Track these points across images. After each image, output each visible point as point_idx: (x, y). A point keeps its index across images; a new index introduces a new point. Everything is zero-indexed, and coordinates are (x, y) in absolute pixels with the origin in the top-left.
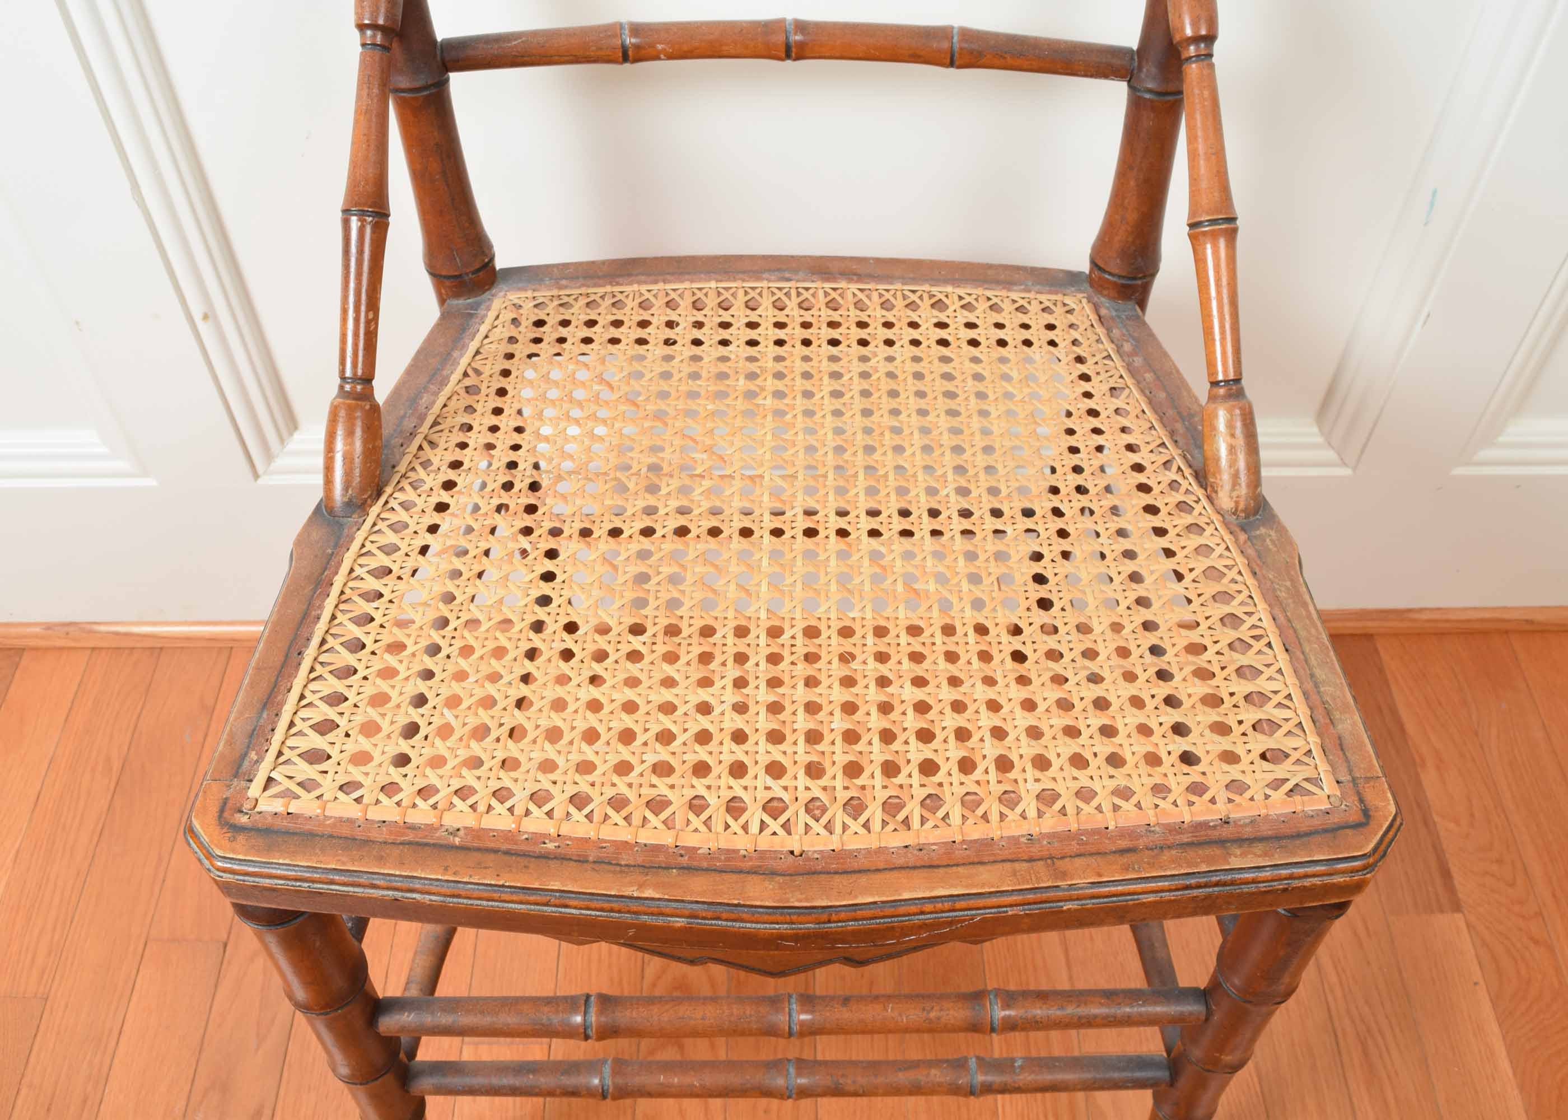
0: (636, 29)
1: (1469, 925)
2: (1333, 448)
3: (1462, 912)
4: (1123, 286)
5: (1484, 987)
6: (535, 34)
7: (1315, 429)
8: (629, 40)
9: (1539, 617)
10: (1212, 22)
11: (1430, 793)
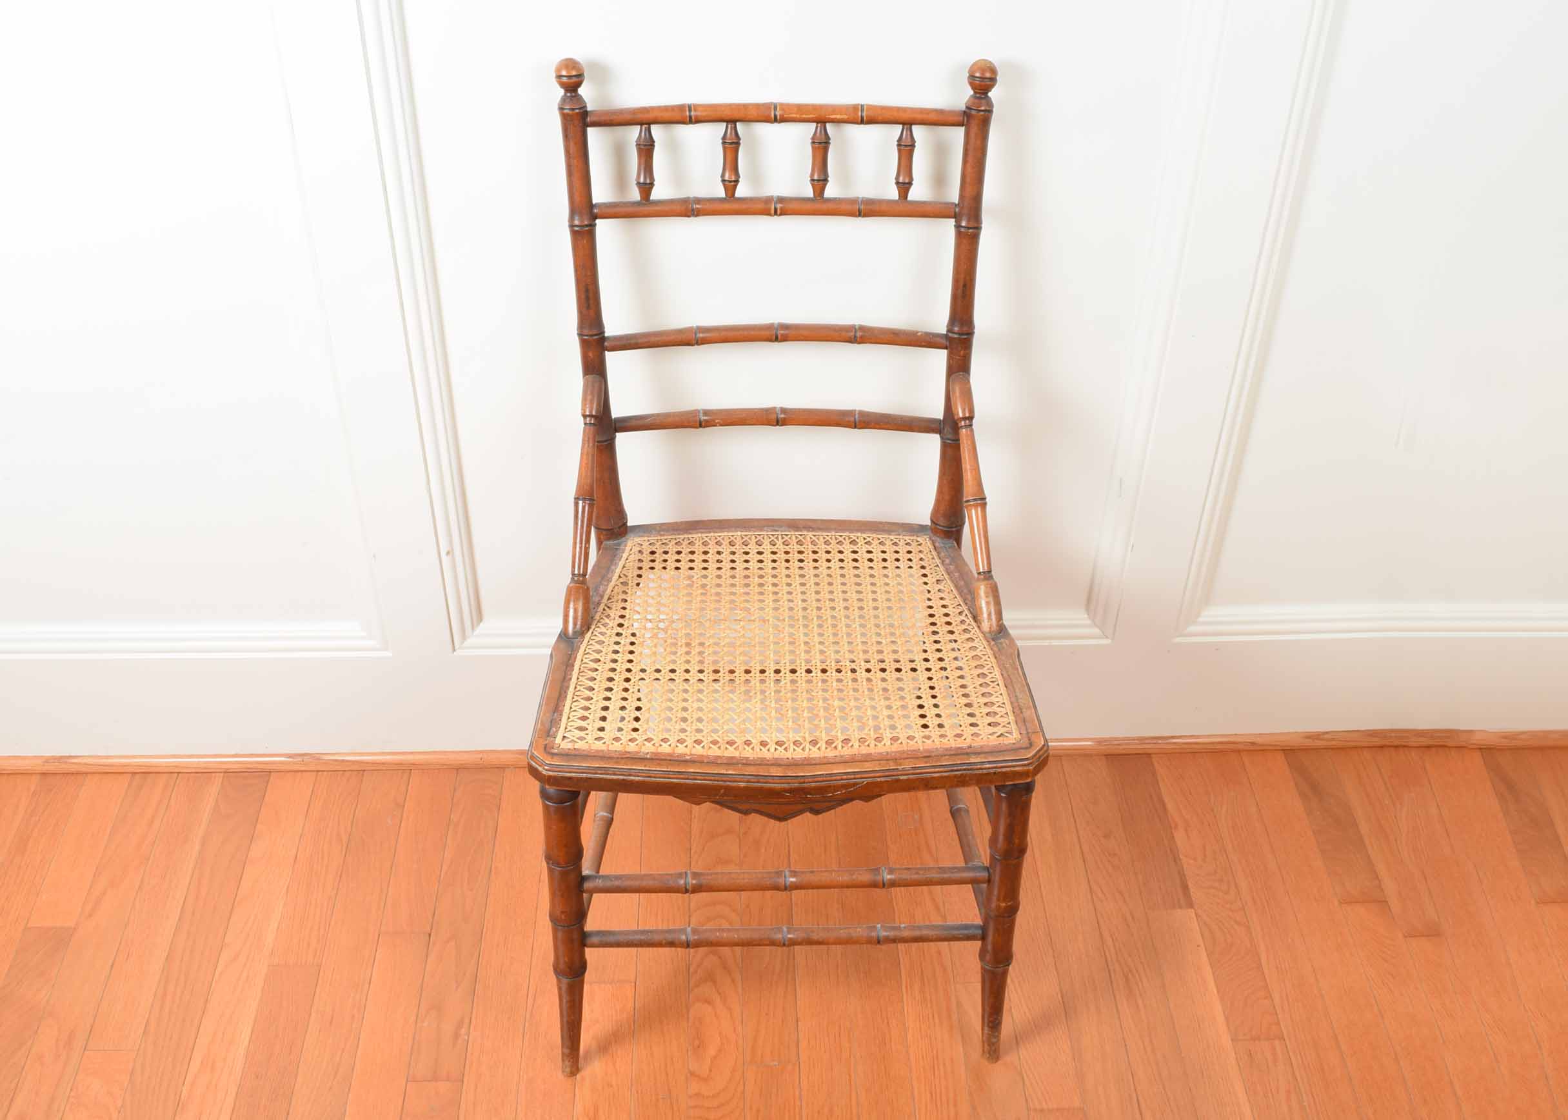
0: (706, 412)
1: (1197, 915)
2: (1097, 626)
3: (1193, 907)
4: (948, 532)
5: (1204, 947)
6: (658, 415)
7: (1086, 616)
8: (703, 418)
10: (972, 411)
11: (1179, 843)
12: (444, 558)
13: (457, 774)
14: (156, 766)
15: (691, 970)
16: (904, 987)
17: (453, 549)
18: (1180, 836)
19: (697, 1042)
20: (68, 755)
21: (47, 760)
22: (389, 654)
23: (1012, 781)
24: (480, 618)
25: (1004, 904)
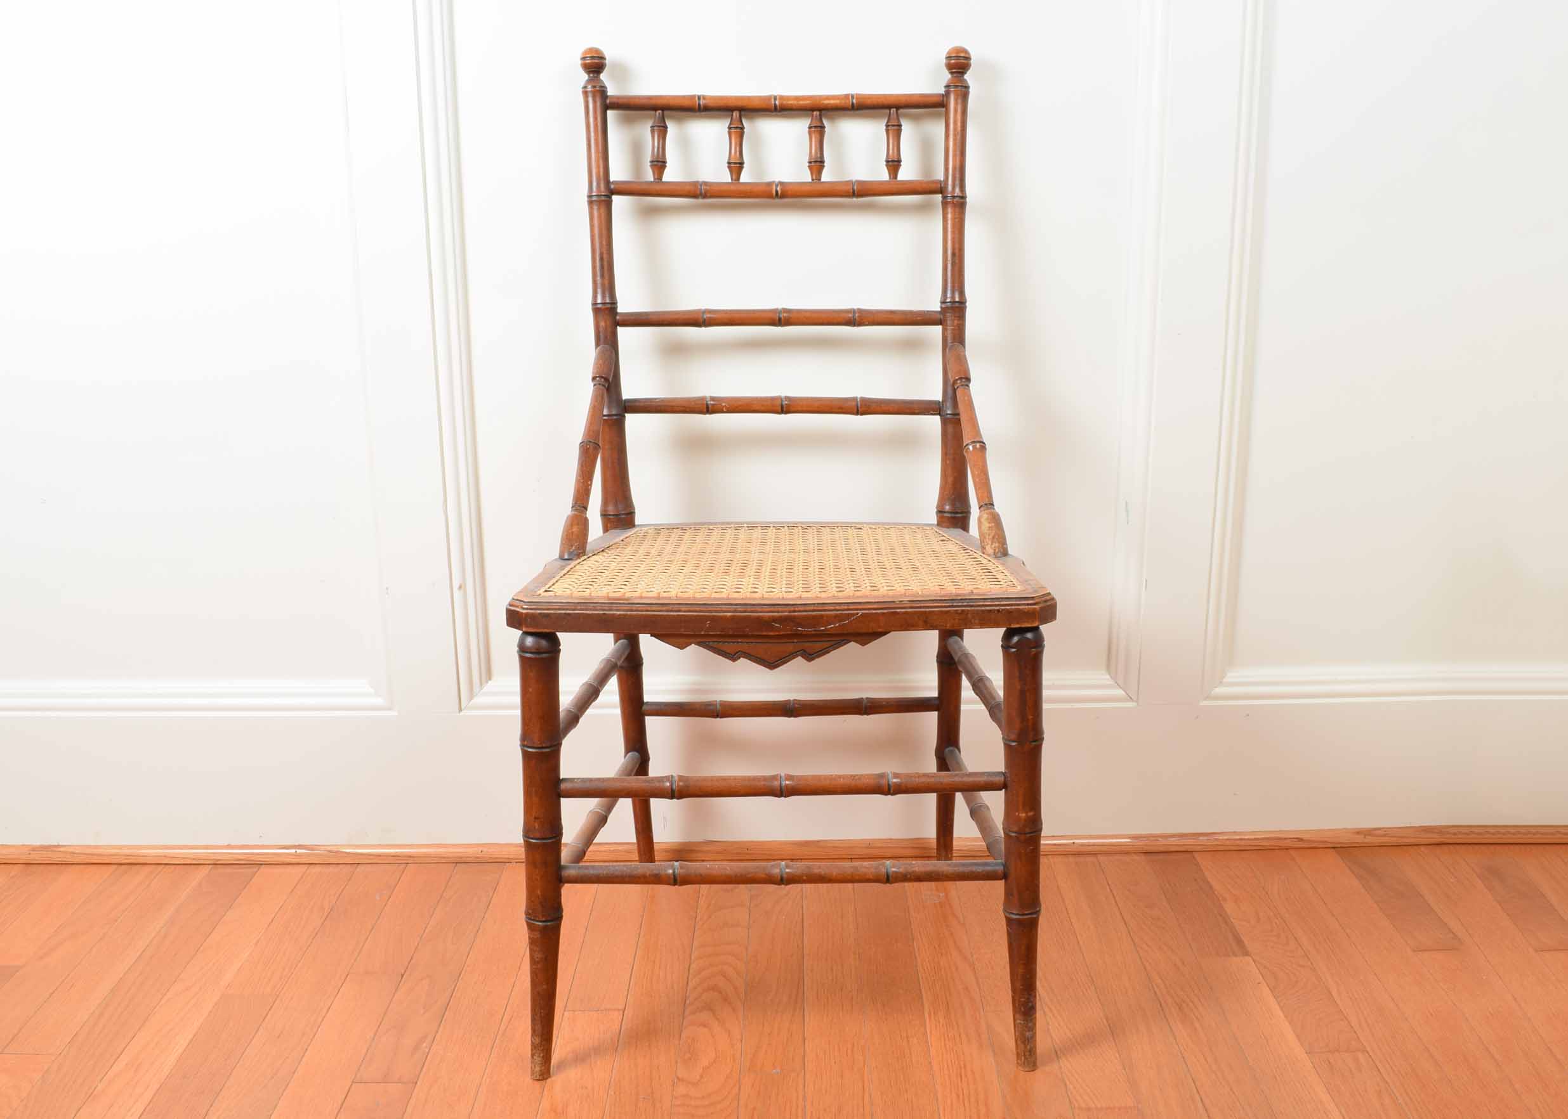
0: (713, 398)
1: (1254, 961)
2: (1121, 688)
3: (1250, 956)
4: (951, 517)
5: (1265, 984)
6: (666, 398)
7: (1108, 677)
8: (710, 403)
9: (1306, 836)
11: (1229, 911)
12: (457, 594)
13: (455, 867)
14: (143, 856)
15: (688, 1002)
16: (927, 1015)
17: (465, 585)
18: (1229, 907)
19: (688, 1055)
20: (56, 844)
21: (34, 849)
22: (395, 713)
23: (1018, 623)
24: (489, 676)
25: (1024, 815)
